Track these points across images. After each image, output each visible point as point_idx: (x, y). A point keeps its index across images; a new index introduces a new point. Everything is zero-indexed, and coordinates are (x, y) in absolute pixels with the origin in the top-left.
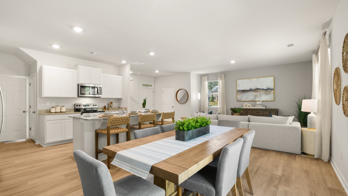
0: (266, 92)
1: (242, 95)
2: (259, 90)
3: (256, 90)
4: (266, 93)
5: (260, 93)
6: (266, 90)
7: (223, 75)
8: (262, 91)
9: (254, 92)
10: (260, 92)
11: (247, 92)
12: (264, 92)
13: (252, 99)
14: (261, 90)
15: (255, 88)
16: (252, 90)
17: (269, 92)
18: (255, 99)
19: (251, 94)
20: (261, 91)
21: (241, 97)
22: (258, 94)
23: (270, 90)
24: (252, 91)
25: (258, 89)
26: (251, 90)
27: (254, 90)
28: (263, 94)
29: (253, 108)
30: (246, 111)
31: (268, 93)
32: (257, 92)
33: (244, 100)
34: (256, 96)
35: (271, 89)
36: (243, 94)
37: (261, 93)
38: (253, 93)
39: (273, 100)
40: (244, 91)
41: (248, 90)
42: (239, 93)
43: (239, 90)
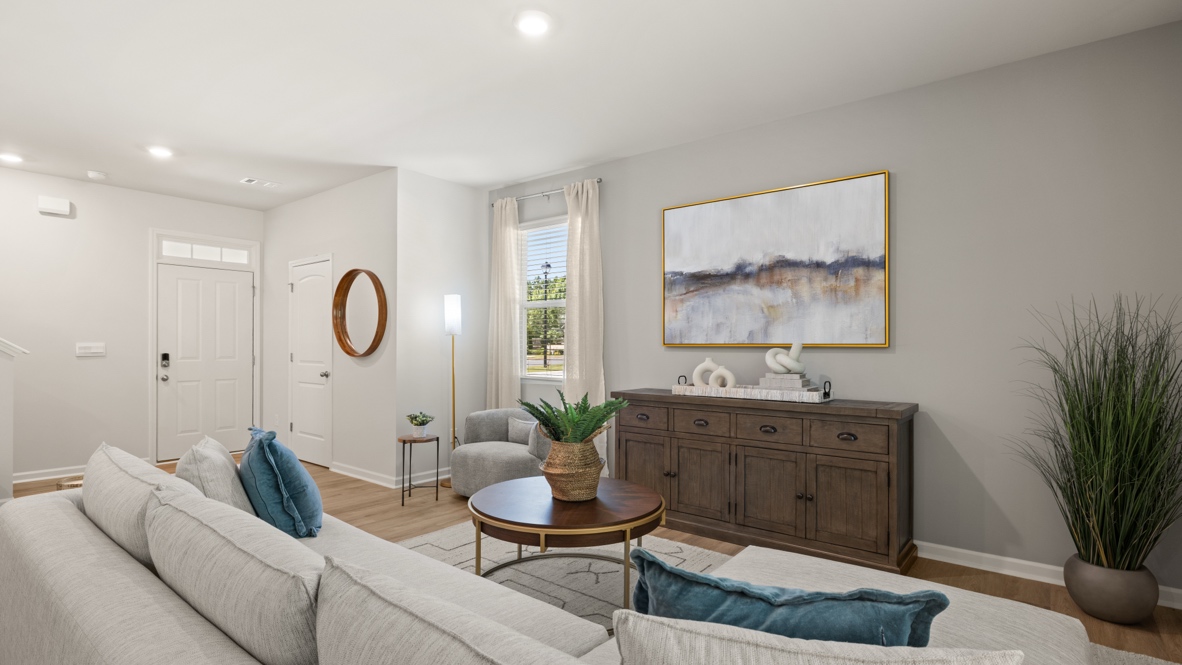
0: (832, 281)
1: (693, 309)
2: (789, 274)
3: (777, 270)
4: (834, 290)
5: (796, 295)
6: (836, 274)
7: (590, 185)
8: (810, 280)
9: (762, 287)
10: (794, 282)
11: (721, 284)
12: (821, 282)
13: (751, 334)
14: (804, 272)
15: (767, 261)
16: (748, 270)
17: (857, 288)
18: (766, 331)
19: (741, 298)
20: (804, 281)
21: (688, 319)
22: (782, 296)
23: (860, 272)
24: (747, 276)
25: (783, 264)
26: (741, 273)
27: (762, 269)
28: (814, 298)
29: (741, 393)
30: (700, 415)
31: (845, 292)
32: (779, 283)
33: (700, 340)
34: (771, 314)
35: (868, 264)
36: (695, 301)
37: (804, 289)
38: (755, 295)
39: (878, 338)
40: (702, 281)
41: (727, 275)
42: (675, 293)
43: (675, 274)
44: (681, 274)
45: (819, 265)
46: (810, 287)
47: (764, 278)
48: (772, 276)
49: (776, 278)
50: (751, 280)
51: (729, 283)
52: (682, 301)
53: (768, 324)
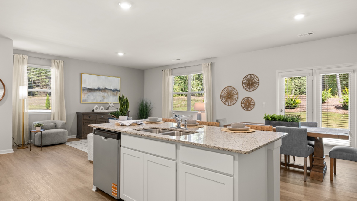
0: (113, 93)
2: (107, 91)
3: (105, 90)
4: (113, 94)
5: (108, 94)
6: (114, 92)
7: (62, 62)
8: (110, 92)
9: (102, 92)
10: (108, 92)
11: (95, 91)
12: (112, 93)
13: (100, 100)
14: (109, 91)
15: (103, 88)
16: (100, 89)
17: (116, 94)
18: (103, 100)
19: (99, 94)
20: (109, 92)
21: (88, 97)
22: (106, 94)
23: (117, 92)
24: (100, 90)
25: (106, 89)
26: (98, 89)
27: (102, 89)
28: (111, 95)
32: (105, 92)
33: (90, 102)
34: (104, 97)
36: (89, 94)
37: (109, 93)
38: (101, 94)
40: (90, 90)
41: (96, 89)
42: (84, 92)
43: (85, 88)
44: (86, 88)
45: (111, 90)
46: (110, 93)
47: (103, 91)
48: (104, 91)
49: (105, 91)
50: (100, 91)
51: (96, 91)
52: (86, 93)
53: (103, 99)
